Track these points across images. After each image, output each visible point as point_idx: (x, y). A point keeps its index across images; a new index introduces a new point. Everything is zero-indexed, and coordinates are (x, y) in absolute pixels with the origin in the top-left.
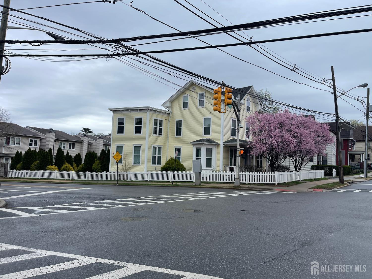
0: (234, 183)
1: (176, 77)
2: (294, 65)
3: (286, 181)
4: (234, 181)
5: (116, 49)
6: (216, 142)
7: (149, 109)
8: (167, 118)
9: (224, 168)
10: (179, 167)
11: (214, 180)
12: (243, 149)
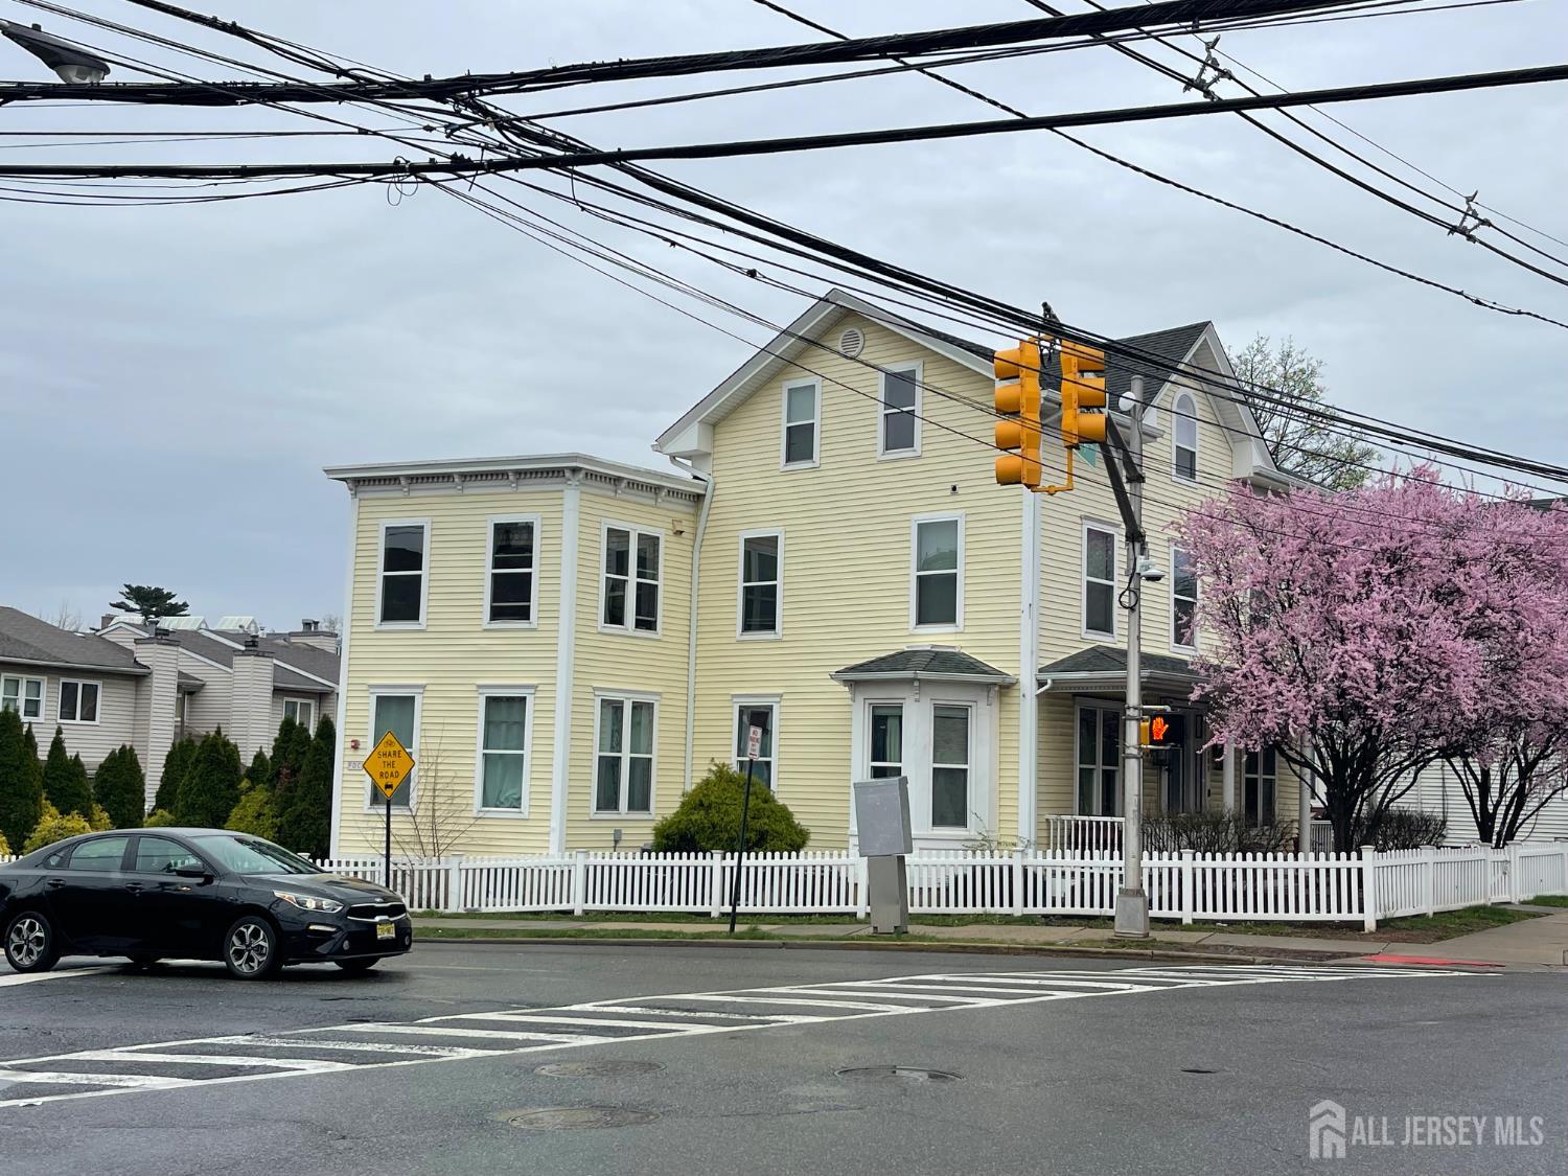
0: (1112, 918)
1: (786, 287)
2: (1469, 200)
3: (1428, 907)
4: (1107, 911)
5: (448, 137)
6: (995, 671)
7: (575, 470)
8: (685, 526)
9: (1045, 826)
10: (765, 824)
11: (983, 905)
12: (1165, 710)
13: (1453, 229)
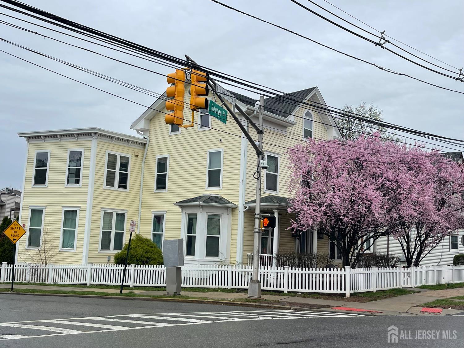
0: (247, 290)
2: (382, 33)
3: (374, 289)
6: (231, 203)
7: (95, 133)
8: (139, 154)
9: (246, 257)
10: (149, 255)
11: (218, 285)
12: (268, 215)
13: (377, 44)
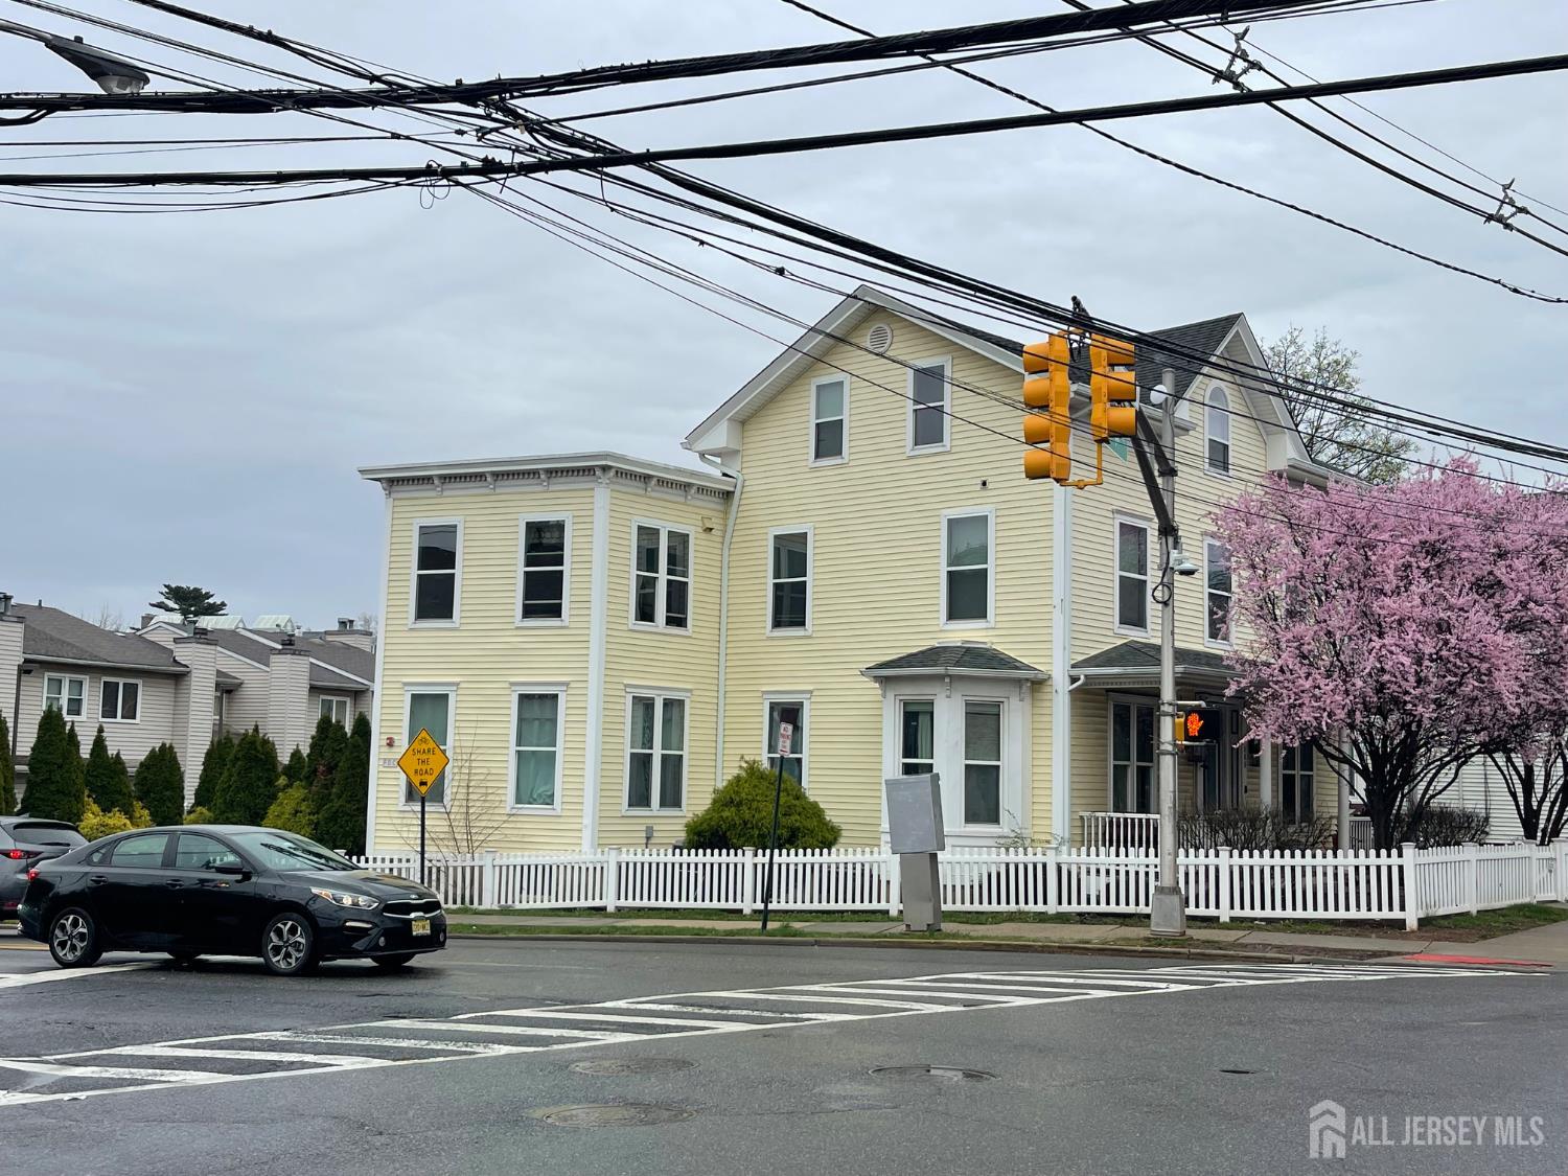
0: (1148, 916)
1: (813, 284)
2: (1505, 187)
3: (1471, 906)
4: (1143, 909)
5: (479, 140)
6: (1029, 668)
7: (605, 469)
8: (715, 523)
9: (1079, 823)
10: (796, 821)
11: (1017, 903)
12: (1200, 705)
13: (1490, 218)
